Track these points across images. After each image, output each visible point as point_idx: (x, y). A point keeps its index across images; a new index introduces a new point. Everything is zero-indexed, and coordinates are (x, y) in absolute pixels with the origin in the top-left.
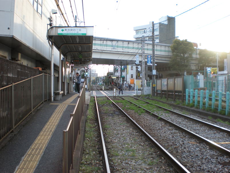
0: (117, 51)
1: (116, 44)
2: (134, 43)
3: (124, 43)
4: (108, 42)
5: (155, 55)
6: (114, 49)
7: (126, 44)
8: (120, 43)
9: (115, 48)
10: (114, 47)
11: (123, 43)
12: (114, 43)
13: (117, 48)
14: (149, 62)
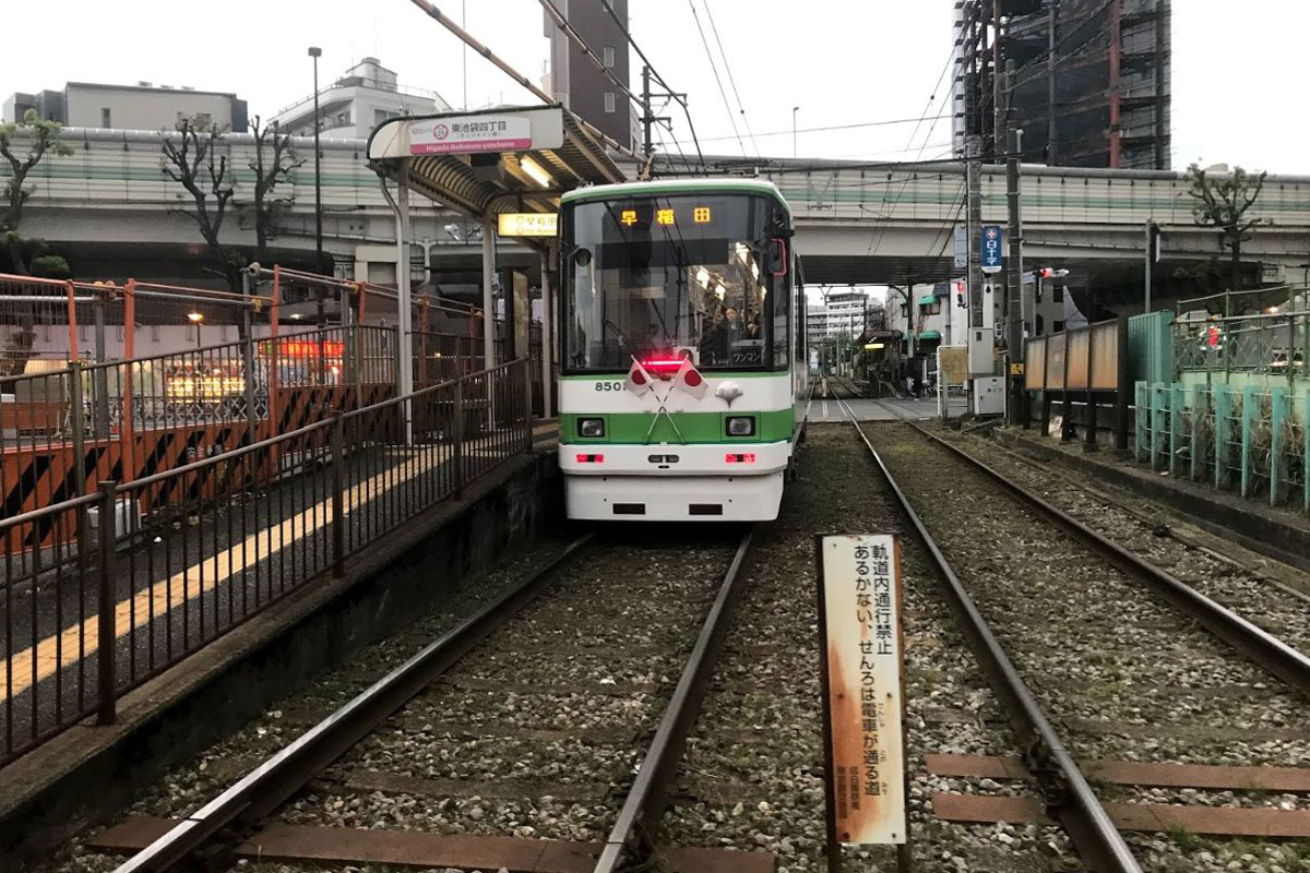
0: (832, 215)
1: (828, 186)
2: (919, 175)
3: (867, 179)
4: (786, 176)
5: (1023, 227)
6: (820, 207)
7: (876, 184)
8: (848, 180)
9: (824, 203)
10: (819, 199)
11: (863, 176)
12: (820, 179)
13: (833, 203)
14: (992, 260)
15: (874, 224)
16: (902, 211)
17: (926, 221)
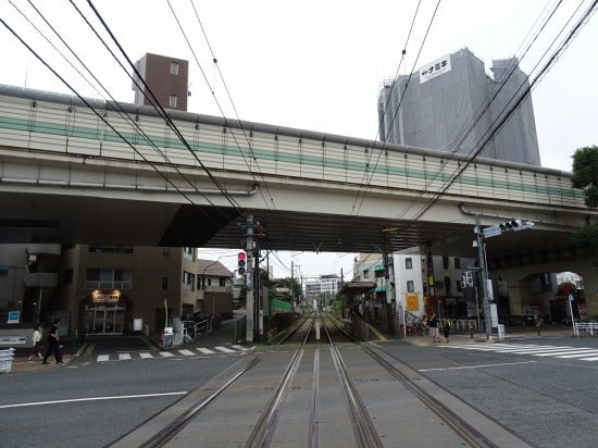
15: (357, 189)
16: (379, 179)
17: (397, 189)
